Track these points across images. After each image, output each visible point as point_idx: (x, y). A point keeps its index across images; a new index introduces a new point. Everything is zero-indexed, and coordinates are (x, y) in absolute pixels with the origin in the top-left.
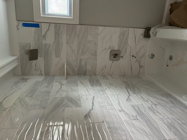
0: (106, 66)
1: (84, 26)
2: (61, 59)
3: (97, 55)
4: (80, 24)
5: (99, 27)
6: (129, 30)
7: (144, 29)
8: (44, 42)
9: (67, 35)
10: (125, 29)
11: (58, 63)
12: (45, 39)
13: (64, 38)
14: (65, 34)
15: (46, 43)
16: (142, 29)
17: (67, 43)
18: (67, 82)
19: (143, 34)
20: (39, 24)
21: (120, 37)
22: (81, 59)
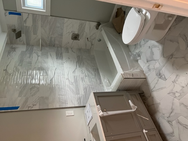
0: (69, 43)
1: (54, 17)
2: (37, 36)
3: (63, 36)
4: (51, 16)
5: (65, 19)
6: (86, 22)
7: (97, 23)
8: (25, 25)
9: (41, 22)
10: (83, 22)
11: (35, 38)
12: (26, 23)
13: (39, 23)
14: (40, 21)
15: (26, 25)
16: (95, 23)
17: (42, 27)
18: (41, 54)
19: (95, 26)
20: (20, 13)
21: (79, 26)
22: (51, 37)
